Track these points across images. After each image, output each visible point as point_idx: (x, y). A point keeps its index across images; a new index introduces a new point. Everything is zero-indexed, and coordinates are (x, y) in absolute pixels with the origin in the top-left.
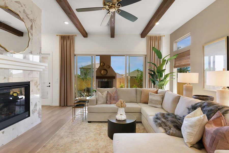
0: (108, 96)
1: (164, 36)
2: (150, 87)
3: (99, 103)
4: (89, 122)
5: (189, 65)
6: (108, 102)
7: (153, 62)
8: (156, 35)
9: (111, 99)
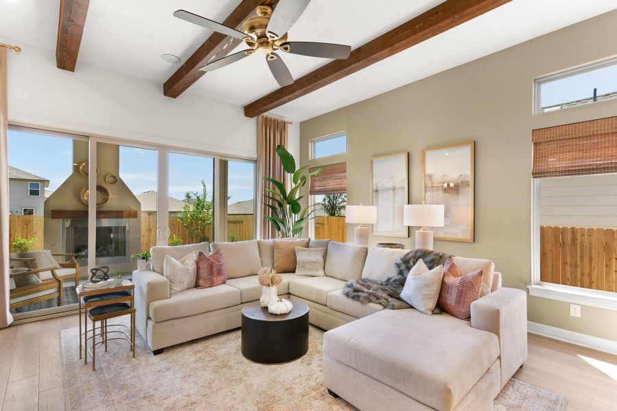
0: (204, 266)
1: (291, 123)
2: (265, 238)
3: (177, 289)
4: (157, 352)
5: (344, 190)
6: (201, 282)
7: (271, 178)
8: (277, 118)
9: (211, 273)
